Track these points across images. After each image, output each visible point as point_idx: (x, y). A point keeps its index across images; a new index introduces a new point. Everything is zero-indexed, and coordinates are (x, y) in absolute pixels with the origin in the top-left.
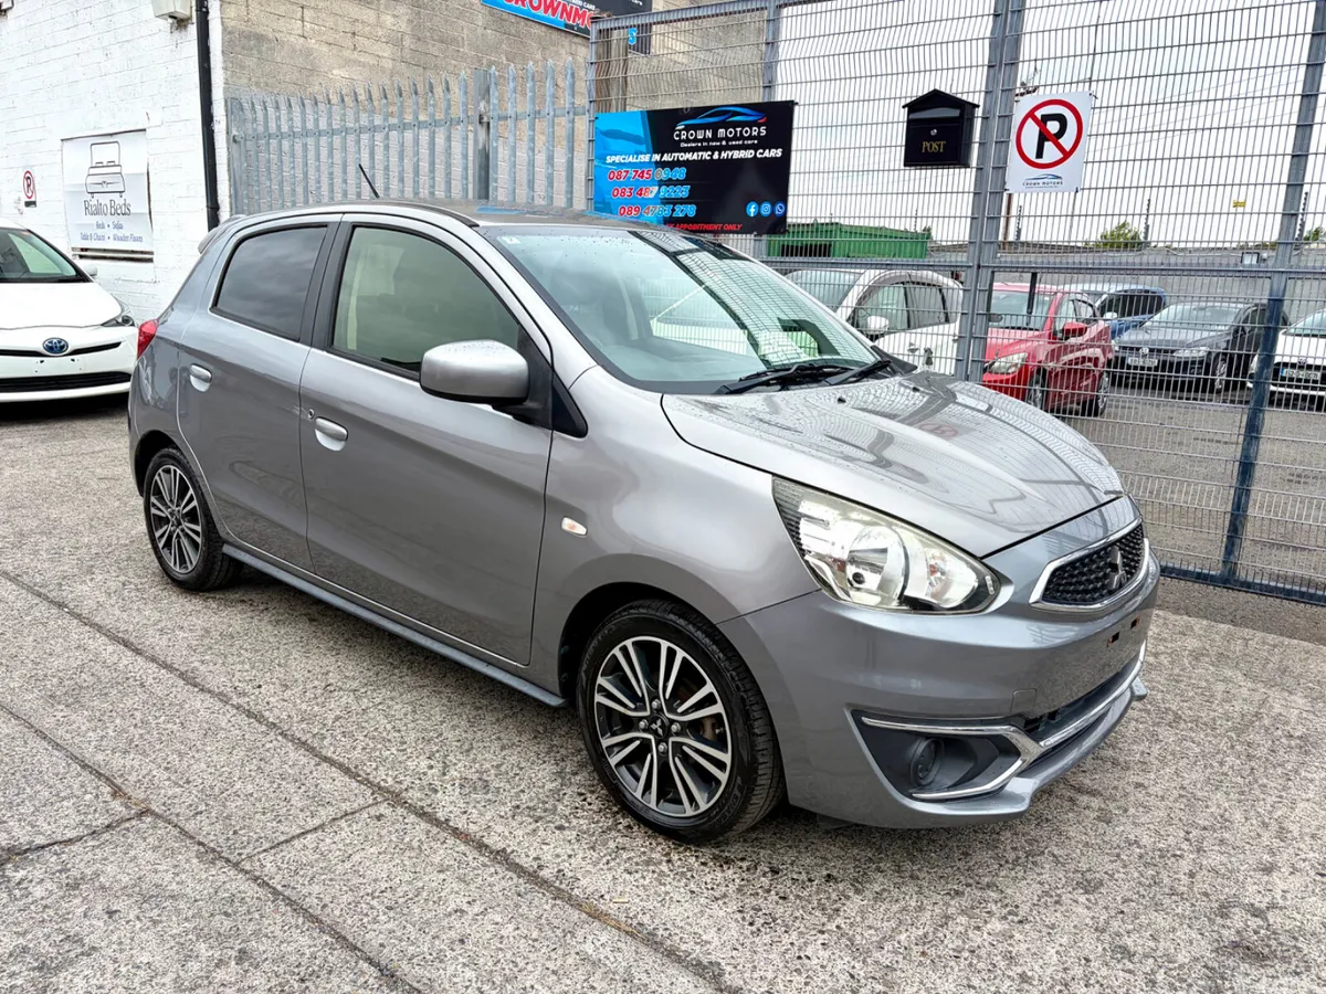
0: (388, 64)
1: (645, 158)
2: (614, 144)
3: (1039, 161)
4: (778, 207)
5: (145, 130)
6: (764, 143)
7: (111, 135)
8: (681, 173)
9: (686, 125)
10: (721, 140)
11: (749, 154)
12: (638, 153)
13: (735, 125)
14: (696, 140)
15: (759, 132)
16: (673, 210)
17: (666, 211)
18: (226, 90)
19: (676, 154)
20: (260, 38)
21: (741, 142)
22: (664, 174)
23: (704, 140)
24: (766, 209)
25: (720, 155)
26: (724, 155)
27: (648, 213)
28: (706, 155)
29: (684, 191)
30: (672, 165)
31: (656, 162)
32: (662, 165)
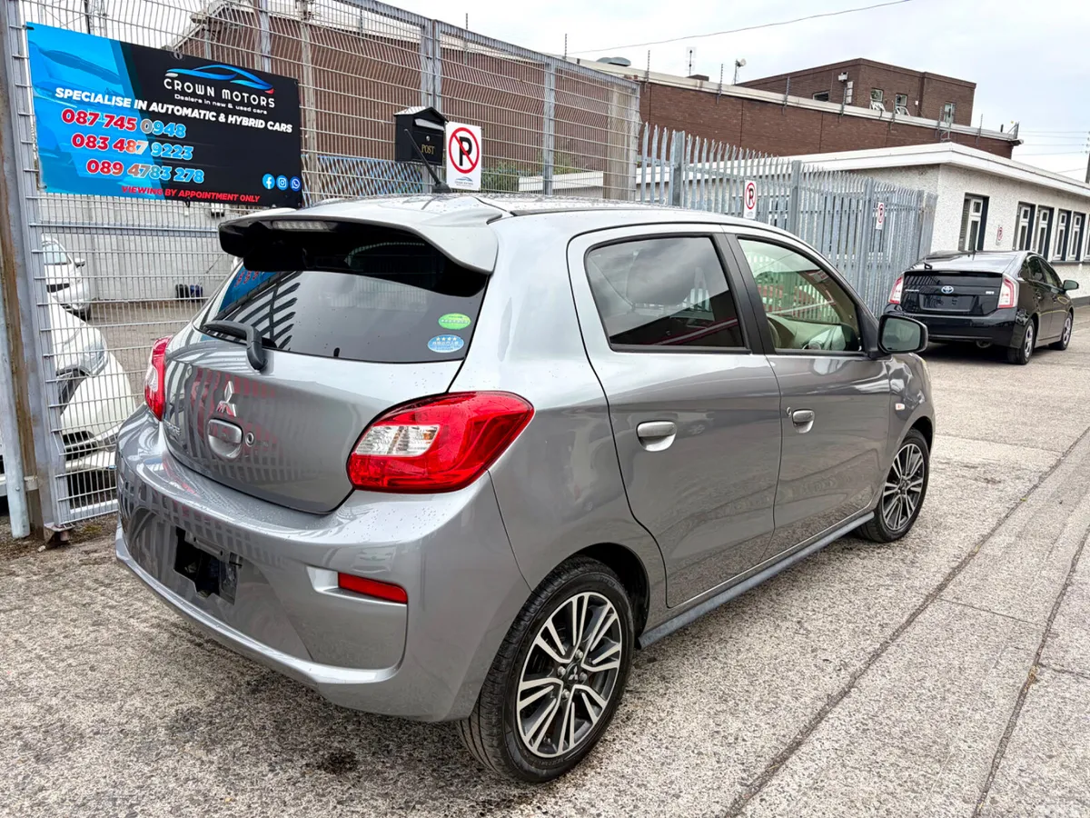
1: (126, 103)
2: (67, 72)
3: (461, 167)
4: (294, 182)
6: (272, 116)
8: (180, 131)
9: (180, 74)
10: (227, 101)
11: (260, 124)
12: (111, 94)
13: (242, 89)
14: (196, 96)
15: (268, 103)
16: (173, 173)
17: (165, 173)
19: (171, 107)
21: (249, 109)
22: (156, 127)
23: (205, 97)
24: (282, 183)
25: (227, 118)
26: (232, 119)
27: (136, 173)
28: (210, 115)
29: (186, 153)
30: (167, 118)
31: (141, 110)
32: (145, 114)
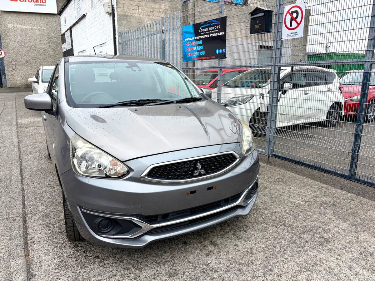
1: (193, 38)
2: (187, 35)
3: (291, 28)
4: (223, 50)
5: (106, 43)
6: (220, 31)
7: (102, 44)
8: (201, 42)
9: (202, 27)
10: (210, 31)
11: (216, 34)
12: (192, 37)
13: (213, 26)
14: (204, 32)
15: (219, 27)
17: (198, 54)
18: (118, 30)
19: (200, 37)
20: (127, 16)
21: (214, 31)
22: (198, 43)
23: (206, 31)
24: (221, 51)
26: (211, 35)
27: (194, 55)
28: (206, 36)
29: (201, 48)
30: (199, 40)
31: (196, 39)
32: (197, 40)
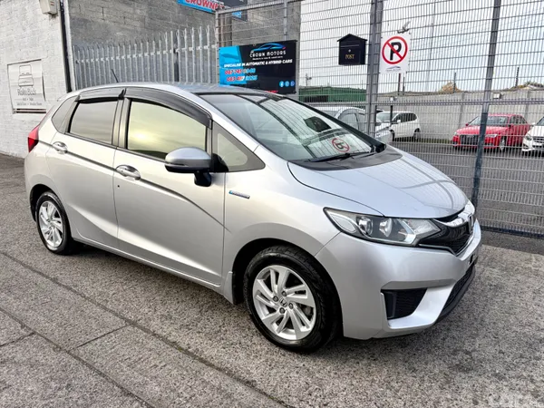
0: (139, 29)
1: (239, 65)
2: (227, 60)
3: (391, 61)
4: (292, 83)
5: (41, 60)
6: (285, 57)
7: (28, 62)
8: (253, 70)
9: (254, 51)
10: (268, 56)
11: (279, 62)
12: (236, 63)
13: (273, 50)
14: (259, 57)
15: (283, 53)
18: (72, 43)
19: (251, 63)
20: (86, 21)
21: (276, 57)
22: (247, 71)
23: (262, 57)
24: (287, 84)
26: (270, 63)
28: (263, 63)
29: (254, 78)
30: (250, 67)
31: (244, 66)
